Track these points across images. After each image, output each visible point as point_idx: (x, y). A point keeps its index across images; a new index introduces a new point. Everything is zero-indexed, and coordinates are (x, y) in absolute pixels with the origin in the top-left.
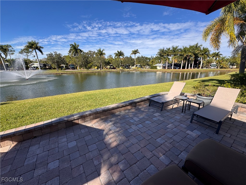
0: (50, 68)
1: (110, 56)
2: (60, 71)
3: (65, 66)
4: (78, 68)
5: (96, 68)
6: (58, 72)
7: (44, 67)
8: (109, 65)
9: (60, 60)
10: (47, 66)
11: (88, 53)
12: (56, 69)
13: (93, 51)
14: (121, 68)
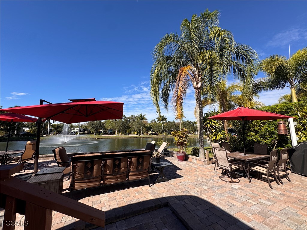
0: (88, 134)
1: (153, 121)
2: (97, 136)
3: (104, 131)
4: (116, 133)
5: (136, 133)
6: (95, 137)
7: (83, 132)
8: (151, 131)
9: (99, 125)
10: (86, 131)
11: (129, 117)
12: (94, 134)
13: (135, 115)
14: (164, 134)
